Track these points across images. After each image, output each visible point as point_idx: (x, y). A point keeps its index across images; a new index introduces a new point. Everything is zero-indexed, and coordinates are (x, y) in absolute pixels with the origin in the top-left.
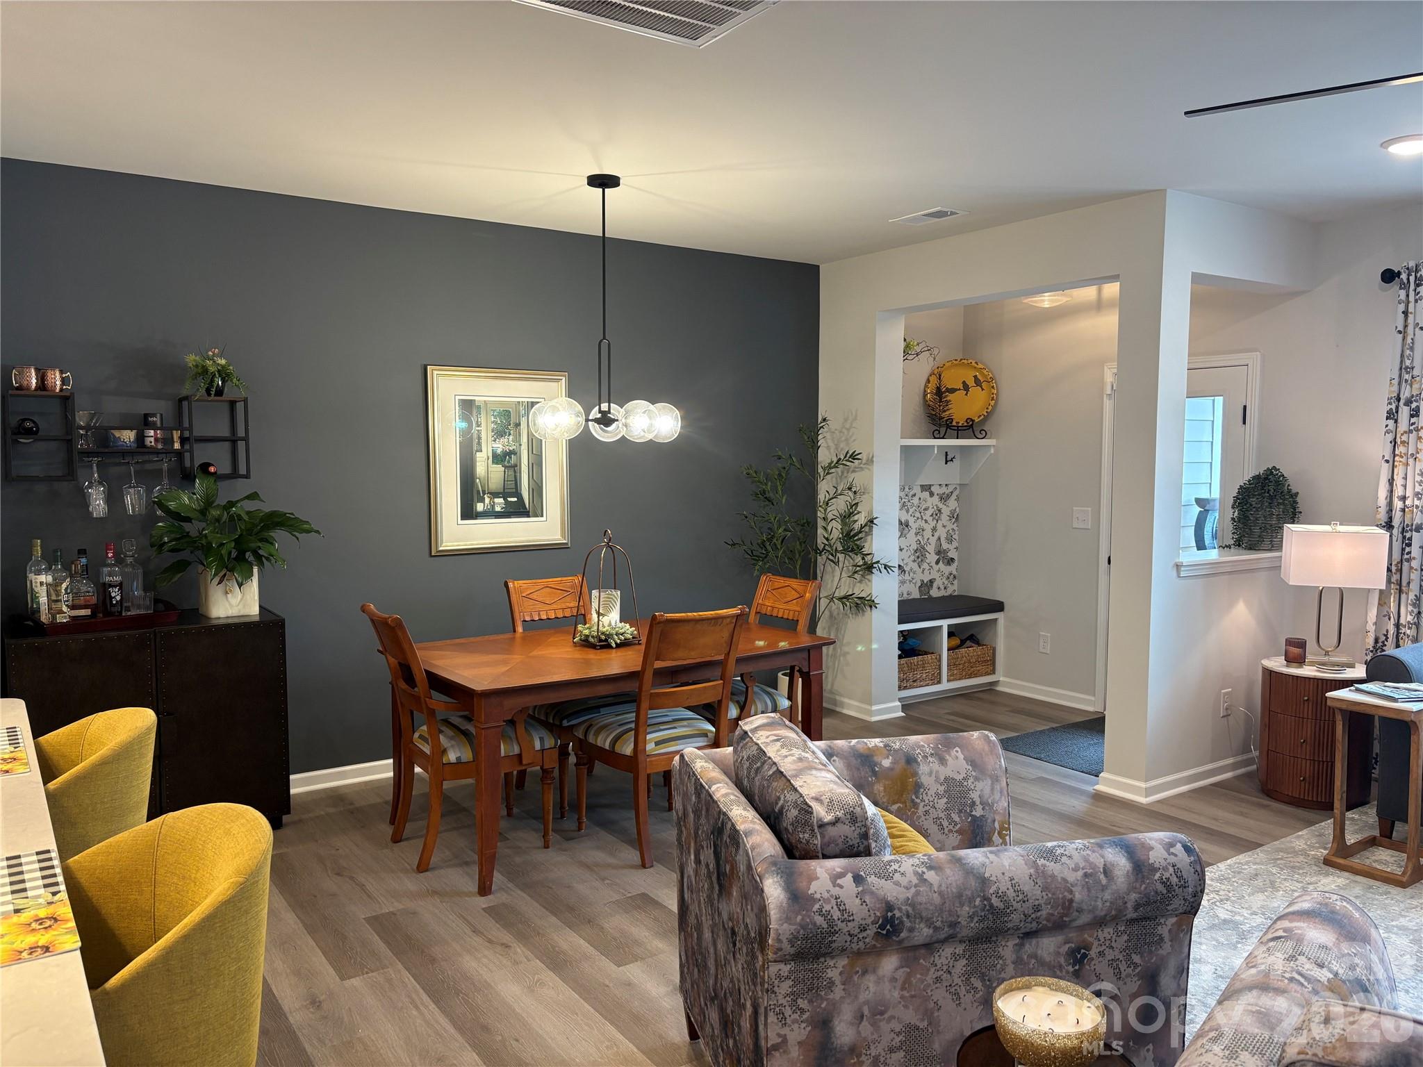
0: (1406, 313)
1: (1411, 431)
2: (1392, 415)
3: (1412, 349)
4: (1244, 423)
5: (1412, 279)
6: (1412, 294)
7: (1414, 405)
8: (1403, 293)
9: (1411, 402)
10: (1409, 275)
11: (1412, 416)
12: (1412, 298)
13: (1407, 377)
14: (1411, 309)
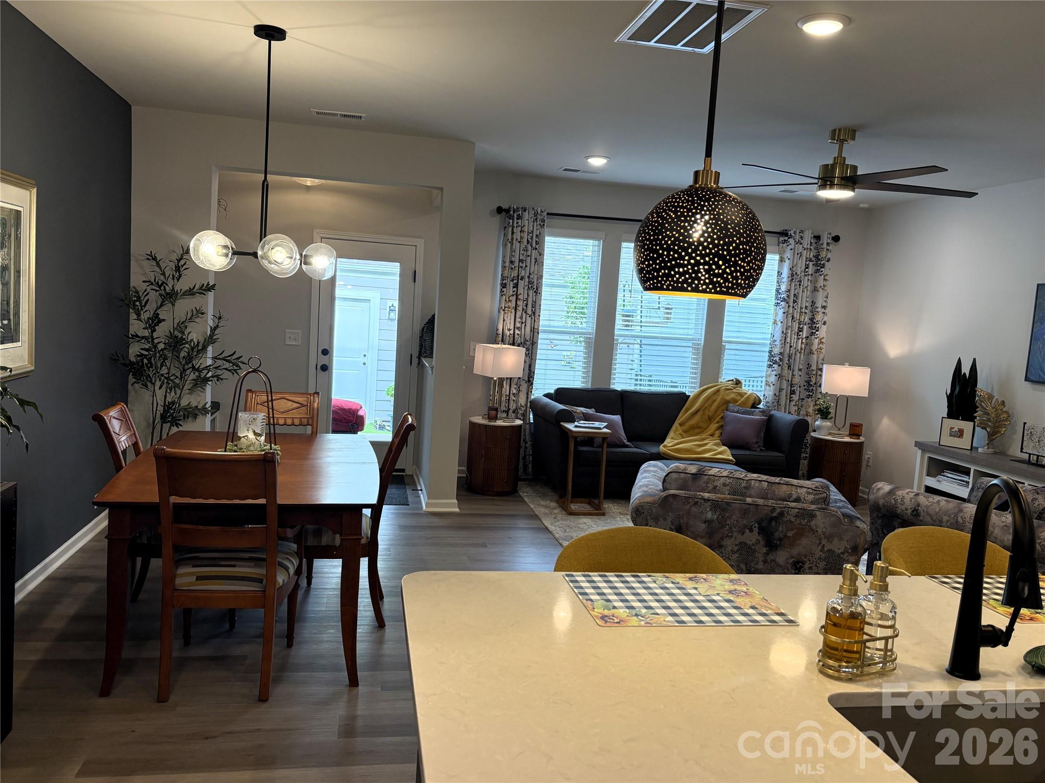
0: (513, 233)
1: (513, 295)
2: (504, 286)
3: (515, 252)
4: (415, 281)
5: (515, 215)
6: (515, 222)
7: (515, 281)
8: (511, 221)
9: (514, 280)
10: (514, 212)
11: (514, 287)
12: (515, 225)
13: (513, 266)
14: (515, 231)
